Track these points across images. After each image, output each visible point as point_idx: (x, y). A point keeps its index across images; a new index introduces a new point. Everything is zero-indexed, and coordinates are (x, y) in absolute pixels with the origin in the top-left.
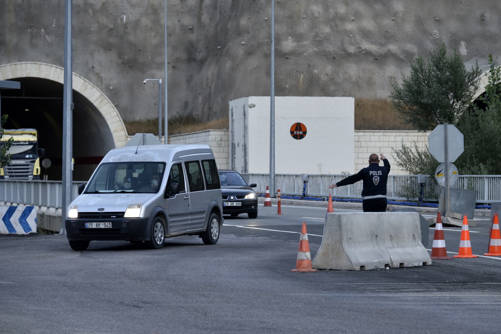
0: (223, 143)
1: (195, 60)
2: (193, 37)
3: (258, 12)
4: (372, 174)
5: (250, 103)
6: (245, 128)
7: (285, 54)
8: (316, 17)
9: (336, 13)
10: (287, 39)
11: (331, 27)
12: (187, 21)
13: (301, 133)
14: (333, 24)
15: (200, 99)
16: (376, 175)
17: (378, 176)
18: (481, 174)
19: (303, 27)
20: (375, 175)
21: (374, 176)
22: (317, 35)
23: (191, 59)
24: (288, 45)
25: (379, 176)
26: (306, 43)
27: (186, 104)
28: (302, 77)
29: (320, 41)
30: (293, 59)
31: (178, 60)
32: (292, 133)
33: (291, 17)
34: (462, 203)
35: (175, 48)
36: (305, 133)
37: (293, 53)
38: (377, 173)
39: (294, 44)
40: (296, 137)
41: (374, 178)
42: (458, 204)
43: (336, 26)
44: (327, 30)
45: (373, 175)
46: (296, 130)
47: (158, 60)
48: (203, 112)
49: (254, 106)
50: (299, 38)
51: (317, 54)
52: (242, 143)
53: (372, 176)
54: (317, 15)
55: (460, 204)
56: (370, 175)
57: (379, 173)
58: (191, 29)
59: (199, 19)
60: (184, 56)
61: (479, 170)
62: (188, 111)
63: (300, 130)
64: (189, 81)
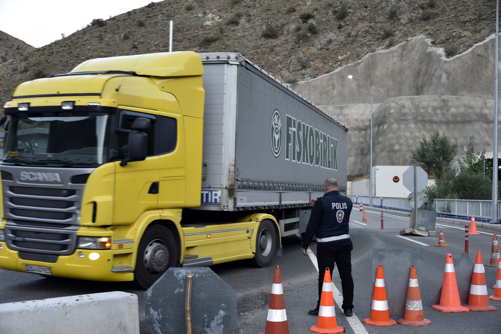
0: (368, 184)
1: (364, 154)
2: (363, 145)
3: (386, 135)
4: (335, 207)
5: (377, 168)
6: (375, 178)
7: (395, 151)
8: (407, 137)
9: (415, 136)
10: (396, 145)
11: (413, 141)
12: (361, 140)
13: (397, 180)
14: (414, 140)
15: (365, 168)
16: (341, 208)
17: (342, 209)
18: (454, 199)
19: (402, 141)
20: (339, 208)
21: (338, 210)
22: (408, 144)
23: (362, 153)
24: (397, 147)
25: (344, 210)
26: (403, 147)
27: (360, 170)
28: (401, 159)
29: (409, 146)
30: (398, 153)
31: (358, 154)
32: (393, 180)
33: (398, 137)
34: (427, 219)
35: (357, 150)
36: (399, 180)
37: (398, 150)
38: (342, 207)
39: (399, 147)
40: (395, 182)
41: (338, 212)
42: (423, 220)
43: (415, 140)
44: (412, 142)
45: (337, 208)
46: (395, 179)
47: (350, 154)
48: (366, 173)
49: (378, 169)
50: (401, 145)
51: (408, 151)
52: (374, 184)
53: (336, 210)
54: (408, 136)
55: (425, 220)
56: (333, 208)
57: (344, 206)
58: (363, 143)
59: (366, 139)
60: (360, 152)
61: (453, 197)
62: (361, 172)
63: (397, 179)
64: (361, 161)
